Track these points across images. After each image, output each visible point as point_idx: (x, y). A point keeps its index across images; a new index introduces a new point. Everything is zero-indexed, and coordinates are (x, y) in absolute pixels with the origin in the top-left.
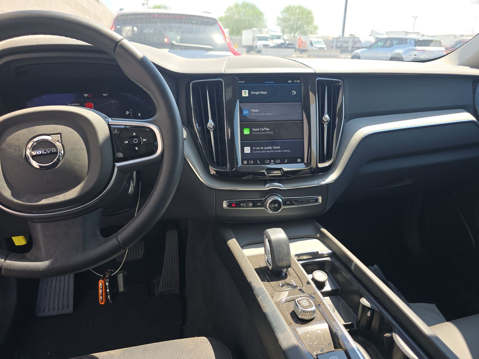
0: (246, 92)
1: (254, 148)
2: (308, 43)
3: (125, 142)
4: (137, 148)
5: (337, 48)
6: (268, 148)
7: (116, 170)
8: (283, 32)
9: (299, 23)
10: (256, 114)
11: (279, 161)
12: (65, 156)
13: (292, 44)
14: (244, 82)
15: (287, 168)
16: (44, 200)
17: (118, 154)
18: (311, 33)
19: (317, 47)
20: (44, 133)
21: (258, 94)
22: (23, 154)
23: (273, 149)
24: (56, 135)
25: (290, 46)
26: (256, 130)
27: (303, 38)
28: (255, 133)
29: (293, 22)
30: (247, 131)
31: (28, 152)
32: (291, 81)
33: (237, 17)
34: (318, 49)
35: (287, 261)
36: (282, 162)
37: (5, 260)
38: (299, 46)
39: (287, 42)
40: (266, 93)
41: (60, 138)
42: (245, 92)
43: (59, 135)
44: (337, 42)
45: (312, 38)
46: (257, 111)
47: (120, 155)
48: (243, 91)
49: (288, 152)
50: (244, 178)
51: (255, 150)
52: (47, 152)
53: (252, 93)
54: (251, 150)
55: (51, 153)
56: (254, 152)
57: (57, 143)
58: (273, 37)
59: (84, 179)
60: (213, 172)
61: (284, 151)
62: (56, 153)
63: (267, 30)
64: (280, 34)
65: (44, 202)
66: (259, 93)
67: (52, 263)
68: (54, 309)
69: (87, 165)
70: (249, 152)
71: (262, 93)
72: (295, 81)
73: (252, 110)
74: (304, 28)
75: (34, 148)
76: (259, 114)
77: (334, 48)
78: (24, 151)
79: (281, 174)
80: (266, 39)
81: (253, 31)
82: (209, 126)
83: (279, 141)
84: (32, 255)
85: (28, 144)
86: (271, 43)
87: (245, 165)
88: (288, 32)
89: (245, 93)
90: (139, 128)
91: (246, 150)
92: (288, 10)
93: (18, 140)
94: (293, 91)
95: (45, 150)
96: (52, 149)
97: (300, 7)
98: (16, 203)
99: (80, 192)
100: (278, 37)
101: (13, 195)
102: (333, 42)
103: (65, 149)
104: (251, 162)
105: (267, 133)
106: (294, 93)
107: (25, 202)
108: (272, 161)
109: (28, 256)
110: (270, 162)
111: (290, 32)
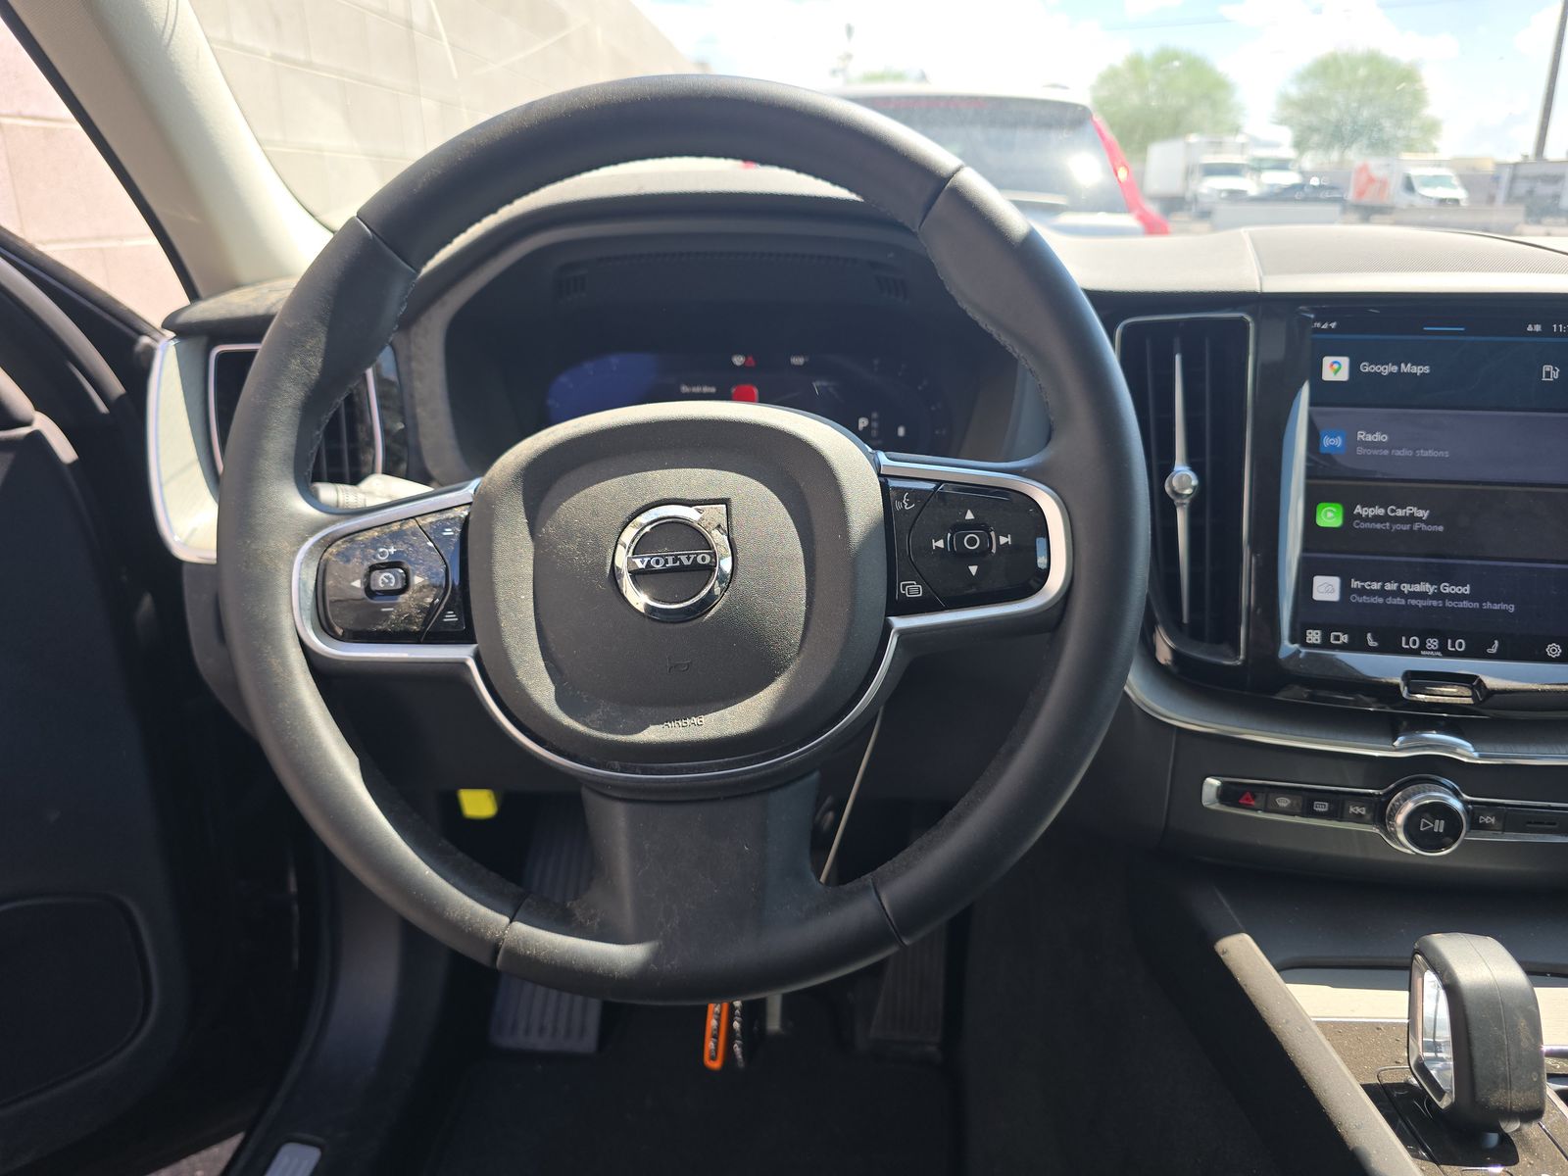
0: (1339, 363)
1: (1355, 584)
2: (1395, 184)
3: (934, 544)
4: (973, 569)
5: (1512, 198)
6: (1418, 588)
7: (893, 642)
8: (1300, 145)
9: (1365, 113)
10: (1376, 452)
11: (1461, 644)
12: (738, 580)
13: (1332, 188)
14: (1333, 325)
15: (1499, 676)
16: (652, 728)
17: (904, 586)
18: (1410, 147)
19: (1431, 198)
20: (678, 496)
21: (1391, 373)
22: (605, 565)
23: (1438, 595)
24: (714, 506)
25: (1327, 195)
26: (1370, 512)
27: (1376, 165)
28: (1364, 525)
29: (1340, 112)
30: (1330, 514)
31: (622, 559)
32: (1538, 328)
33: (1134, 99)
34: (1432, 205)
35: (1529, 1089)
36: (1476, 651)
37: (511, 922)
38: (1361, 193)
39: (1315, 181)
40: (1426, 369)
41: (725, 518)
42: (1335, 362)
43: (724, 506)
44: (1513, 177)
45: (1415, 165)
46: (1379, 437)
47: (913, 590)
48: (1327, 361)
49: (1506, 611)
50: (1279, 697)
51: (1362, 592)
52: (681, 562)
53: (1366, 368)
54: (1345, 589)
55: (695, 567)
56: (1355, 599)
57: (715, 533)
58: (1258, 167)
59: (786, 667)
60: (1164, 654)
61: (1488, 605)
62: (710, 569)
63: (1240, 139)
64: (1287, 152)
65: (653, 734)
66: (1395, 369)
67: (656, 957)
68: (542, 1030)
69: (802, 620)
70: (1335, 597)
71: (1406, 368)
72: (1558, 328)
73: (1361, 435)
74: (1381, 130)
75: (640, 546)
76: (1386, 452)
77: (1501, 196)
78: (611, 552)
79: (1469, 701)
80: (1232, 170)
81: (1189, 145)
82: (1177, 489)
83: (1469, 562)
84: (592, 912)
85: (623, 530)
86: (1249, 185)
87: (1314, 646)
88: (1319, 146)
89: (1336, 369)
90: (986, 493)
91: (1322, 589)
92: (1327, 69)
93: (595, 514)
94: (1547, 368)
95: (676, 556)
96: (698, 554)
98: (567, 729)
99: (773, 714)
100: (1281, 165)
101: (561, 700)
102: (1497, 179)
103: (740, 555)
104: (1337, 638)
105: (1416, 527)
106: (1548, 374)
107: (593, 729)
108: (1433, 643)
109: (578, 914)
110: (1423, 647)
111: (1327, 146)
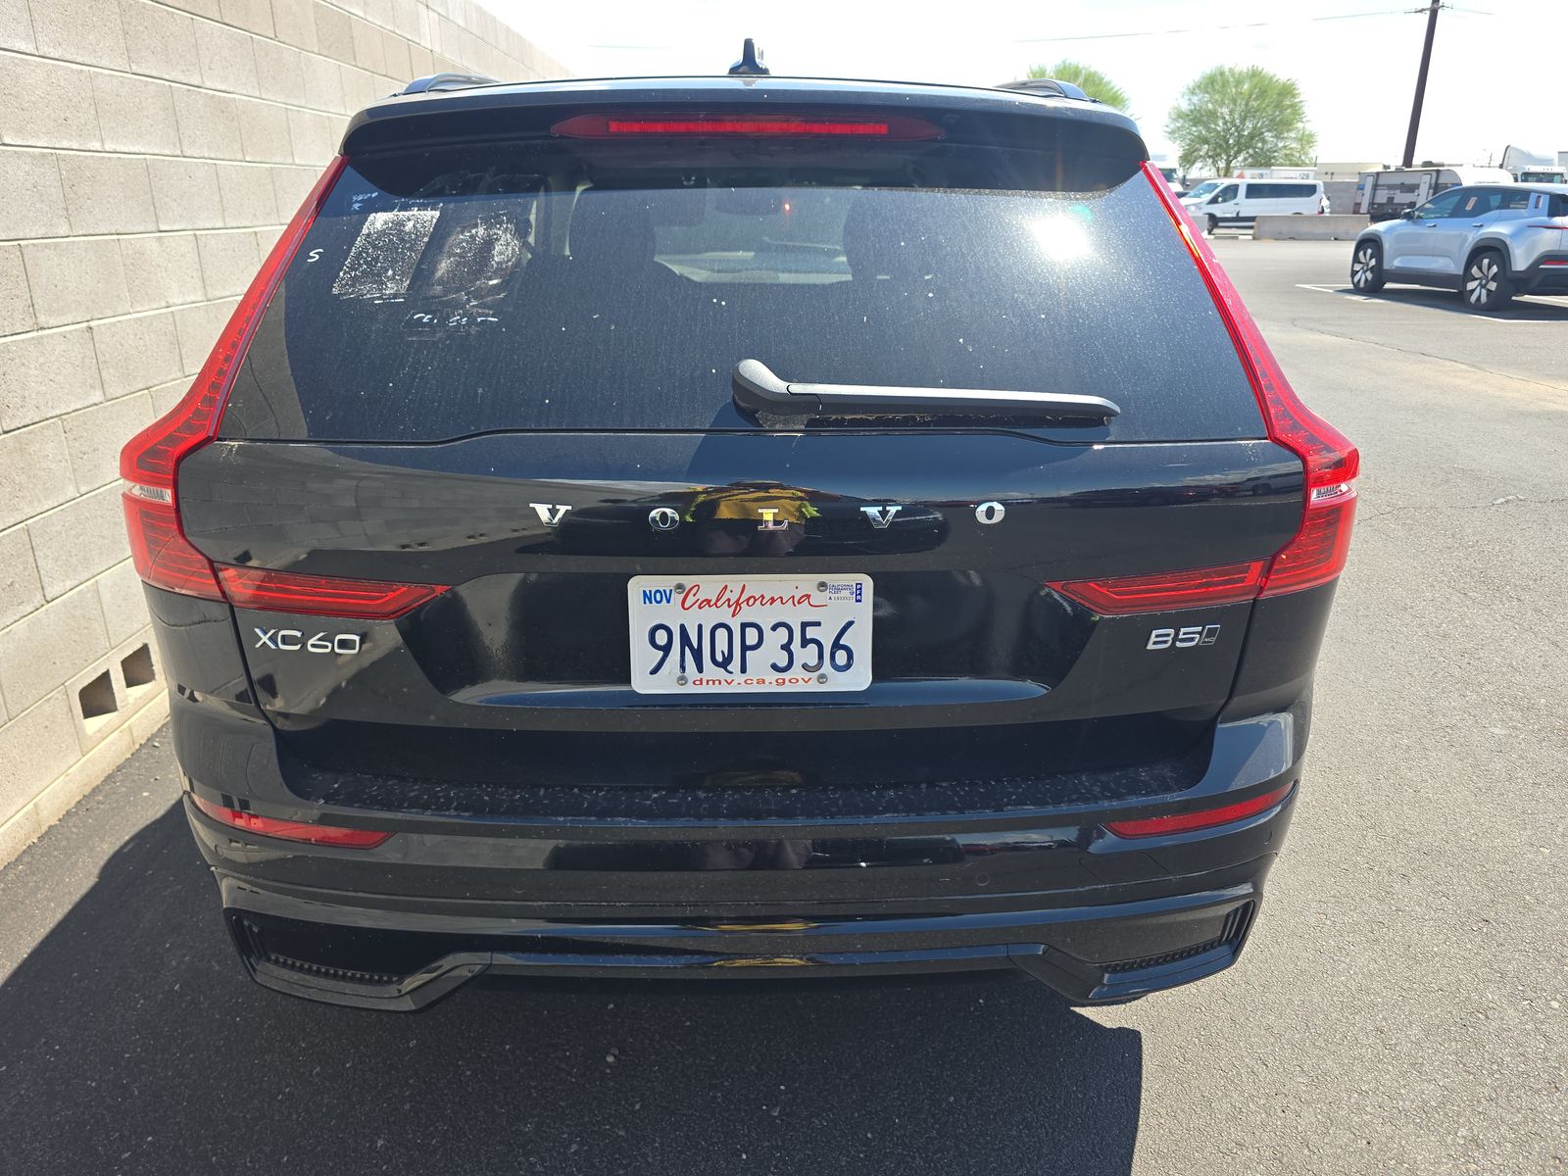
5: (1376, 206)
8: (1188, 157)
9: (1249, 124)
18: (1290, 156)
29: (1225, 123)
44: (1375, 187)
74: (1264, 141)
88: (1207, 156)
97: (1255, 74)
102: (1361, 188)
111: (1214, 157)
